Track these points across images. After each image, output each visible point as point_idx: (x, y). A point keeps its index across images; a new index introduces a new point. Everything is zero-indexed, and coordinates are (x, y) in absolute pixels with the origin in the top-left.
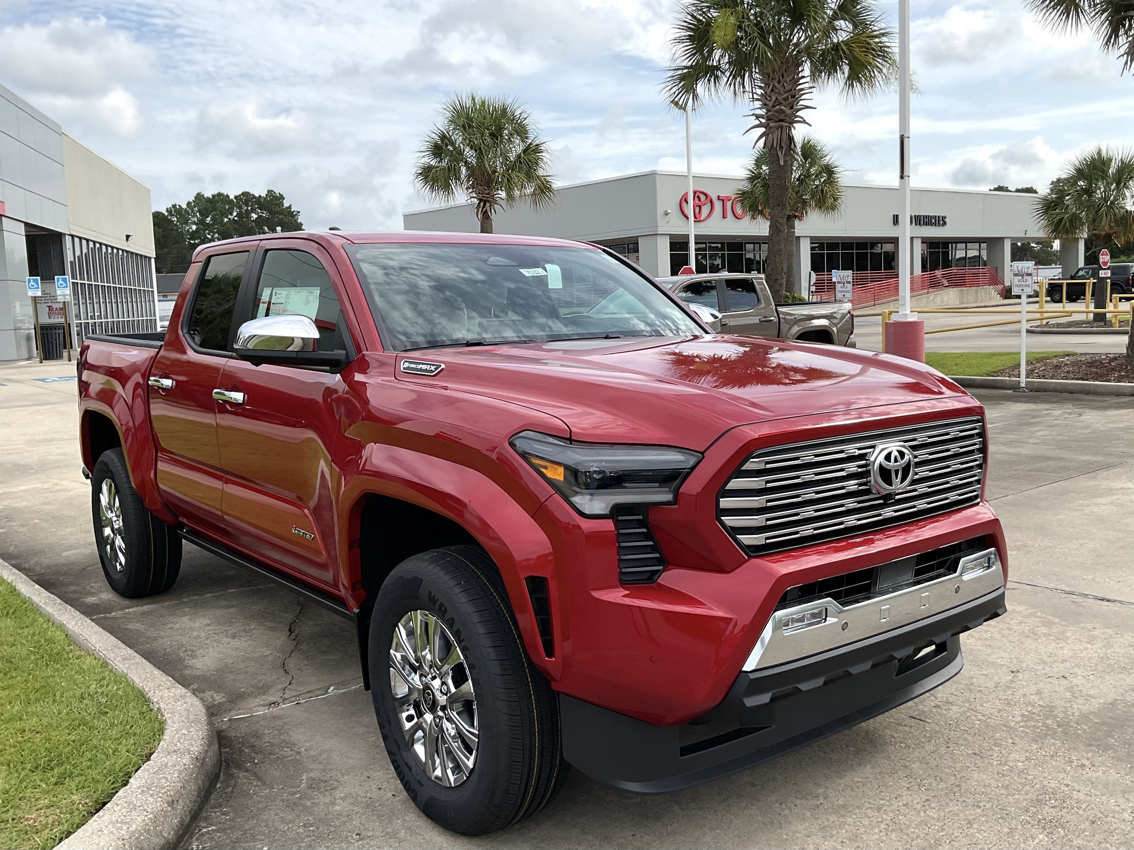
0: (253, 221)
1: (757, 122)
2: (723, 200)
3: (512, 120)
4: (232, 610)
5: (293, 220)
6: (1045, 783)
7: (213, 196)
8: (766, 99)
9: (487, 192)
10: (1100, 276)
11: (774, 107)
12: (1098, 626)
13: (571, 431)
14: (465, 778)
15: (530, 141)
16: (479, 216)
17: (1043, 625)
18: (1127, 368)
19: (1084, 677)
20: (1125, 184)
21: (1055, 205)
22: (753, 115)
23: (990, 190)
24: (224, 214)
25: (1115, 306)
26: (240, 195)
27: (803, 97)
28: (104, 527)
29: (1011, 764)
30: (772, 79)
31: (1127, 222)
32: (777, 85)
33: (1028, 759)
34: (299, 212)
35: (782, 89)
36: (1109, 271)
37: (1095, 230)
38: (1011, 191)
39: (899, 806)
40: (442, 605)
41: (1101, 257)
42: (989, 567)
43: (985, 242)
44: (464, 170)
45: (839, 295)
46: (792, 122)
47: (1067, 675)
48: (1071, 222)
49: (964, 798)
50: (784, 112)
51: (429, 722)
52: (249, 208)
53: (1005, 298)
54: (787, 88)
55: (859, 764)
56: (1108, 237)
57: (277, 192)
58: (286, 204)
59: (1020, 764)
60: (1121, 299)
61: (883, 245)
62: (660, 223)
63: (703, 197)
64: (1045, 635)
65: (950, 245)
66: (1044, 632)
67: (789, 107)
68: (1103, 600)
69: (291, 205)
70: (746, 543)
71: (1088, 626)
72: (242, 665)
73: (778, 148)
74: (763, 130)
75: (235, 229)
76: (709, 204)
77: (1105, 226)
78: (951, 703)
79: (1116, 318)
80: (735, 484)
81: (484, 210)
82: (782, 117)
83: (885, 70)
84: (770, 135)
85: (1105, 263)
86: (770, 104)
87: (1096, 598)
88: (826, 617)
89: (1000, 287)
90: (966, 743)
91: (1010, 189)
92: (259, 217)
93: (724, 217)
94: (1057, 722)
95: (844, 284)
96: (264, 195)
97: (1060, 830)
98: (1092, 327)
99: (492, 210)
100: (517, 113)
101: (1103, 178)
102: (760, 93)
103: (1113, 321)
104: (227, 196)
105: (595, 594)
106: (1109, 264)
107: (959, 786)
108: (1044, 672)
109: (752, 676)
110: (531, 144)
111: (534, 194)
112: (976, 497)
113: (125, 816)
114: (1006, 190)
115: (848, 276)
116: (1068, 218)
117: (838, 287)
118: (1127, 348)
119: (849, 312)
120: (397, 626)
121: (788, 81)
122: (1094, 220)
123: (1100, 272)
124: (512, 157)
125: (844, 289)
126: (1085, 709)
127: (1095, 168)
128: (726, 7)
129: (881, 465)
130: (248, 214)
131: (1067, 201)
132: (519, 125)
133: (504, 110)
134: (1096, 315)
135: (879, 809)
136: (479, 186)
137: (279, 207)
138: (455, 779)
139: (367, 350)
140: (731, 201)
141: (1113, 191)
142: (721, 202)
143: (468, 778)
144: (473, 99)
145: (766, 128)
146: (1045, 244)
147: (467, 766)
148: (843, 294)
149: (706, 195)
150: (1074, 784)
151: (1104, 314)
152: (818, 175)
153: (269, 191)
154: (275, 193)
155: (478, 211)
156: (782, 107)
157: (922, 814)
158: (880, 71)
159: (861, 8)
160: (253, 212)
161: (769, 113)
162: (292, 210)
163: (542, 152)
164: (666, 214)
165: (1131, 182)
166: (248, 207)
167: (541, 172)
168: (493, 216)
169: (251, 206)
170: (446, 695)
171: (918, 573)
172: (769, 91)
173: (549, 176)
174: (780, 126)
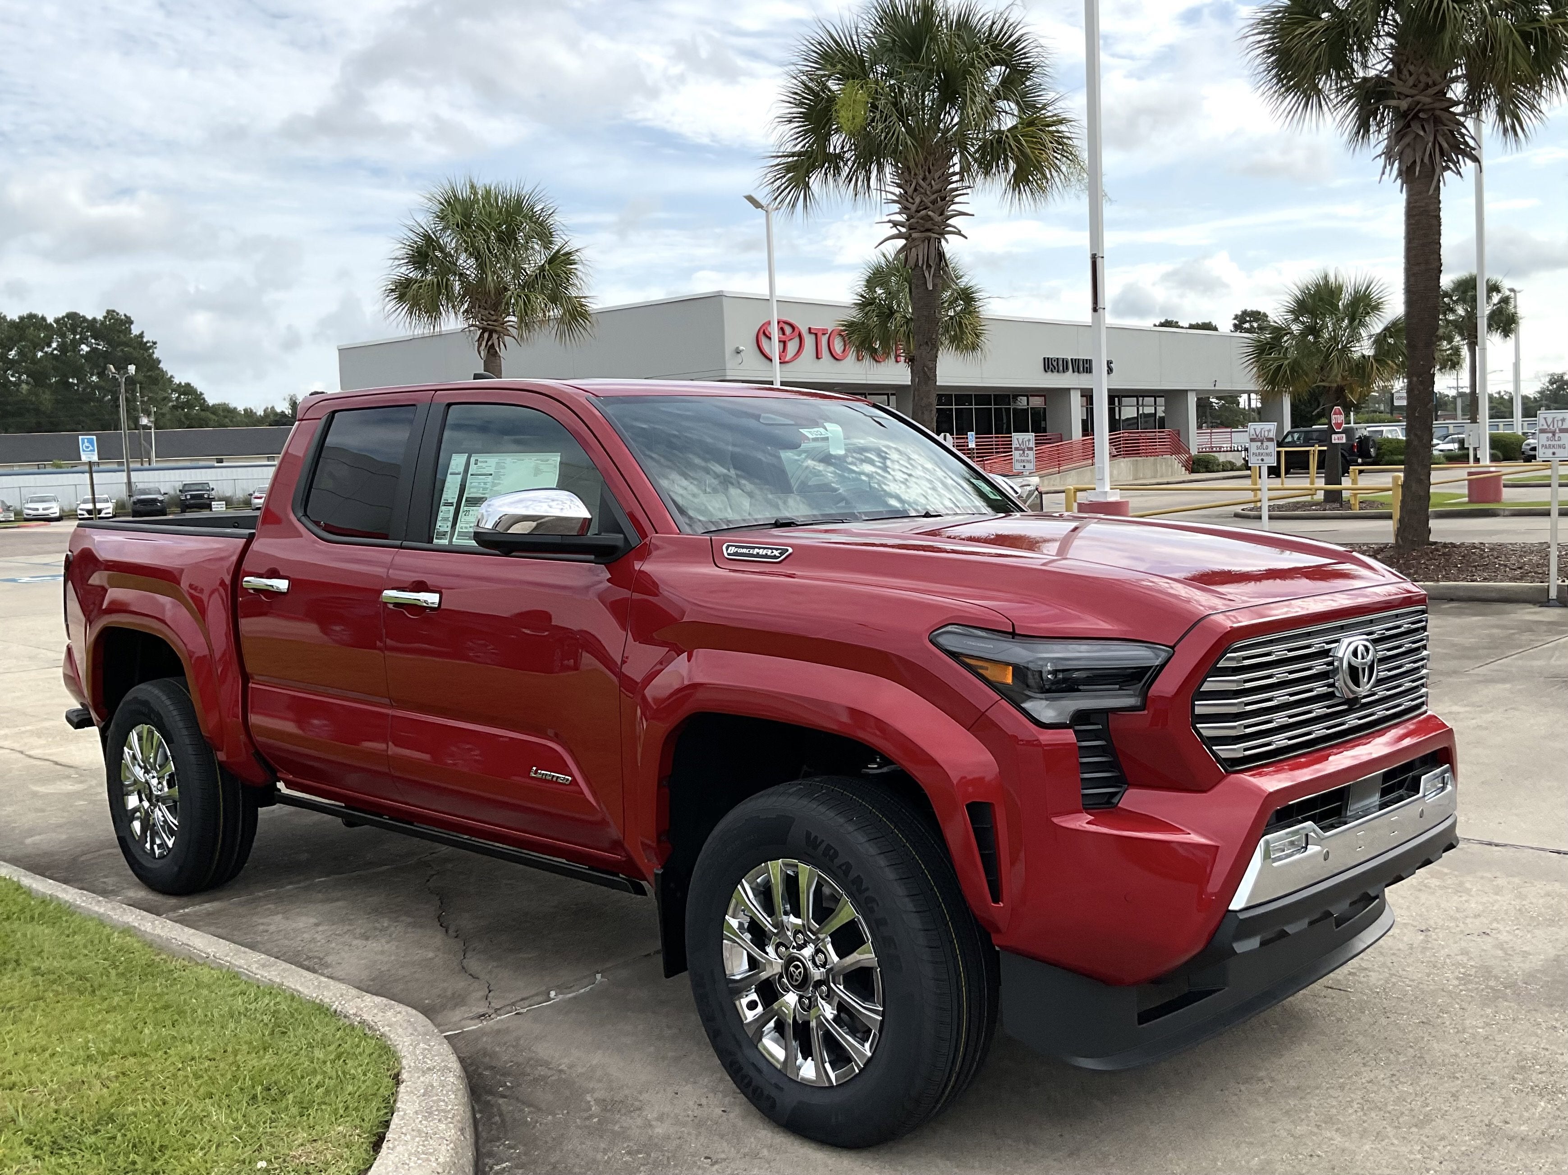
0: (82, 356)
1: (894, 231)
2: (816, 334)
3: (532, 218)
4: (340, 904)
5: (146, 355)
6: (1520, 1048)
7: (22, 319)
8: (907, 201)
9: (494, 318)
10: (1333, 441)
11: (918, 211)
12: (1498, 874)
13: (1013, 625)
14: (857, 1071)
15: (556, 248)
16: (482, 353)
17: (1432, 877)
18: (1398, 561)
19: (1508, 932)
20: (1360, 320)
21: (1270, 348)
22: (890, 221)
23: (1155, 326)
24: (38, 345)
25: (1354, 482)
26: (63, 318)
27: (957, 200)
28: (128, 794)
29: (1470, 1031)
30: (915, 174)
31: (1364, 371)
32: (921, 182)
33: (1487, 1024)
34: (155, 343)
35: (929, 188)
36: (1344, 435)
37: (1323, 381)
38: (1182, 328)
39: (1363, 1084)
40: (829, 847)
41: (1333, 417)
42: (1443, 789)
43: (1162, 396)
44: (457, 286)
45: (1018, 467)
46: (943, 234)
47: (1488, 931)
48: (1292, 370)
49: (1434, 1071)
50: (932, 220)
51: (793, 1006)
52: (78, 337)
53: (1193, 472)
54: (935, 187)
55: (1293, 1042)
56: (1340, 390)
57: (122, 313)
58: (135, 330)
59: (1480, 1030)
60: (1361, 472)
61: (1030, 398)
62: (728, 365)
63: (788, 330)
64: (1441, 887)
65: (1116, 399)
66: (1438, 884)
67: (938, 212)
68: (1490, 844)
69: (143, 333)
70: (1223, 755)
71: (1488, 875)
72: (402, 972)
73: (925, 267)
74: (902, 242)
75: (55, 369)
76: (797, 340)
77: (1336, 376)
78: (1366, 969)
79: (1355, 499)
80: (1212, 684)
81: (490, 343)
82: (929, 225)
83: (1064, 168)
84: (913, 250)
85: (1339, 425)
86: (913, 208)
87: (1481, 843)
88: (1307, 844)
89: (1184, 457)
90: (1406, 1011)
91: (1180, 324)
92: (94, 350)
93: (817, 358)
94: (1502, 983)
95: (1024, 450)
96: (100, 317)
97: (1560, 1096)
98: (1325, 510)
99: (501, 344)
100: (538, 208)
101: (1332, 313)
102: (898, 193)
103: (1352, 502)
104: (43, 319)
105: (1056, 820)
106: (1344, 425)
107: (1421, 1057)
108: (1458, 929)
109: (1242, 916)
110: (558, 251)
111: (561, 320)
112: (1423, 704)
113: (424, 1146)
114: (1176, 325)
115: (1029, 440)
116: (1289, 363)
117: (1016, 455)
118: (1397, 536)
119: (1037, 489)
120: (740, 882)
121: (936, 178)
122: (1322, 369)
123: (1333, 436)
124: (530, 268)
125: (1023, 458)
126: (1527, 966)
127: (1321, 300)
128: (853, 79)
129: (1349, 664)
130: (75, 344)
131: (1286, 342)
132: (541, 224)
133: (519, 202)
134: (1327, 493)
135: (1342, 1087)
136: (482, 310)
137: (125, 336)
138: (836, 1076)
139: (657, 533)
140: (827, 335)
141: (1345, 330)
142: (813, 337)
143: (861, 1070)
144: (472, 187)
145: (906, 239)
146: (1229, 399)
147: (861, 1054)
148: (1023, 464)
149: (793, 327)
150: (1553, 1047)
151: (1340, 492)
152: (952, 303)
153: (108, 312)
154: (118, 314)
155: (480, 345)
156: (930, 213)
157: (1394, 1089)
158: (1058, 169)
159: (1030, 86)
160: (84, 343)
161: (912, 220)
162: (145, 340)
163: (575, 263)
164: (738, 352)
165: (1367, 318)
166: (75, 335)
167: (573, 292)
168: (502, 353)
169: (81, 334)
170: (824, 966)
171: (1384, 792)
172: (910, 191)
173: (585, 297)
174: (926, 238)
